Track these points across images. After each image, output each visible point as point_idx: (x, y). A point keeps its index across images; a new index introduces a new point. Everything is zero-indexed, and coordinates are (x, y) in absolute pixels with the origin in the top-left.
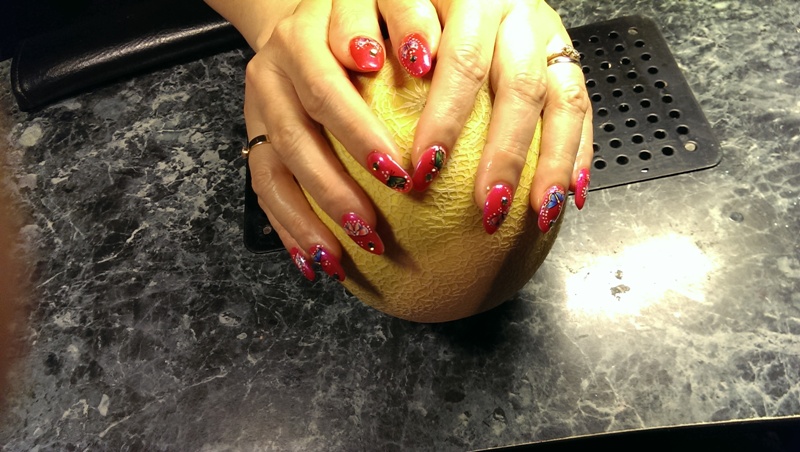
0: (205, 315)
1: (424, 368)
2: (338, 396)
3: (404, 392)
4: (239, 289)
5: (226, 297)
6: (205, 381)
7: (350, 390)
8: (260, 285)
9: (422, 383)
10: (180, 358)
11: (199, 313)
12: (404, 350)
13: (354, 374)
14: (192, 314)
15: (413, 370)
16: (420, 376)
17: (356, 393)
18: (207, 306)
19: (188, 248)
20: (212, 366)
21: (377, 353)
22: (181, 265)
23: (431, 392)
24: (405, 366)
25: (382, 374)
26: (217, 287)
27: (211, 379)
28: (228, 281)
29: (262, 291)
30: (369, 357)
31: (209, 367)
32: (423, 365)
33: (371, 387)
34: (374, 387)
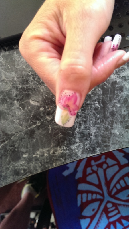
0: (24, 101)
1: (116, 118)
2: (85, 129)
3: (109, 127)
4: (34, 89)
5: (30, 93)
6: (32, 127)
7: (89, 127)
8: (43, 87)
9: (116, 123)
10: (19, 119)
11: (21, 100)
12: (108, 111)
13: (90, 122)
14: (18, 100)
15: (112, 118)
16: (115, 121)
17: (91, 128)
18: (23, 97)
19: (5, 70)
20: (33, 121)
21: (97, 113)
22: (5, 78)
23: (120, 126)
24: (109, 117)
25: (100, 121)
26: (25, 88)
27: (34, 126)
28: (28, 85)
29: (45, 89)
30: (94, 114)
31: (32, 122)
32: (116, 116)
33: (96, 126)
34: (98, 126)
